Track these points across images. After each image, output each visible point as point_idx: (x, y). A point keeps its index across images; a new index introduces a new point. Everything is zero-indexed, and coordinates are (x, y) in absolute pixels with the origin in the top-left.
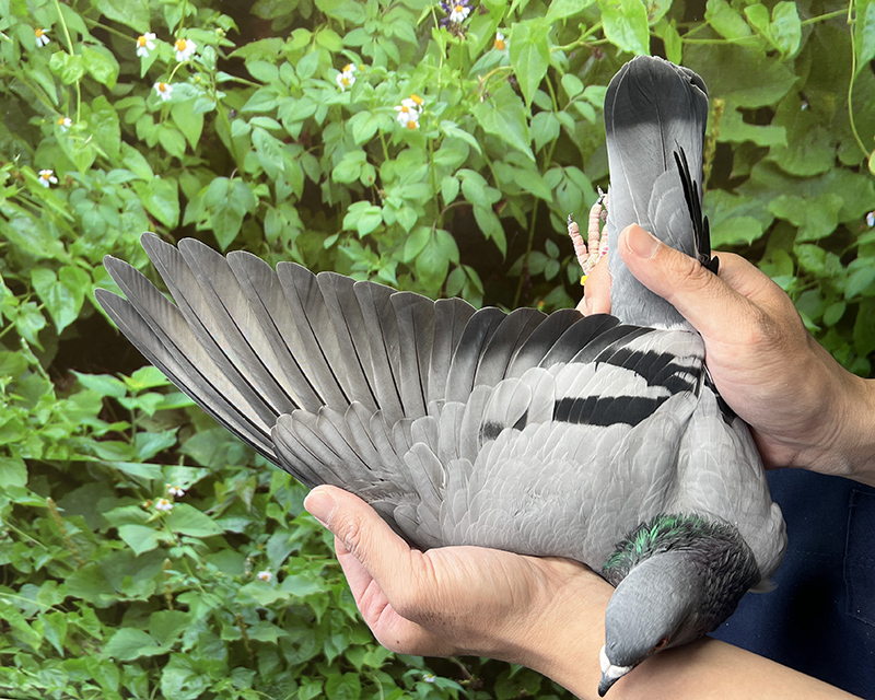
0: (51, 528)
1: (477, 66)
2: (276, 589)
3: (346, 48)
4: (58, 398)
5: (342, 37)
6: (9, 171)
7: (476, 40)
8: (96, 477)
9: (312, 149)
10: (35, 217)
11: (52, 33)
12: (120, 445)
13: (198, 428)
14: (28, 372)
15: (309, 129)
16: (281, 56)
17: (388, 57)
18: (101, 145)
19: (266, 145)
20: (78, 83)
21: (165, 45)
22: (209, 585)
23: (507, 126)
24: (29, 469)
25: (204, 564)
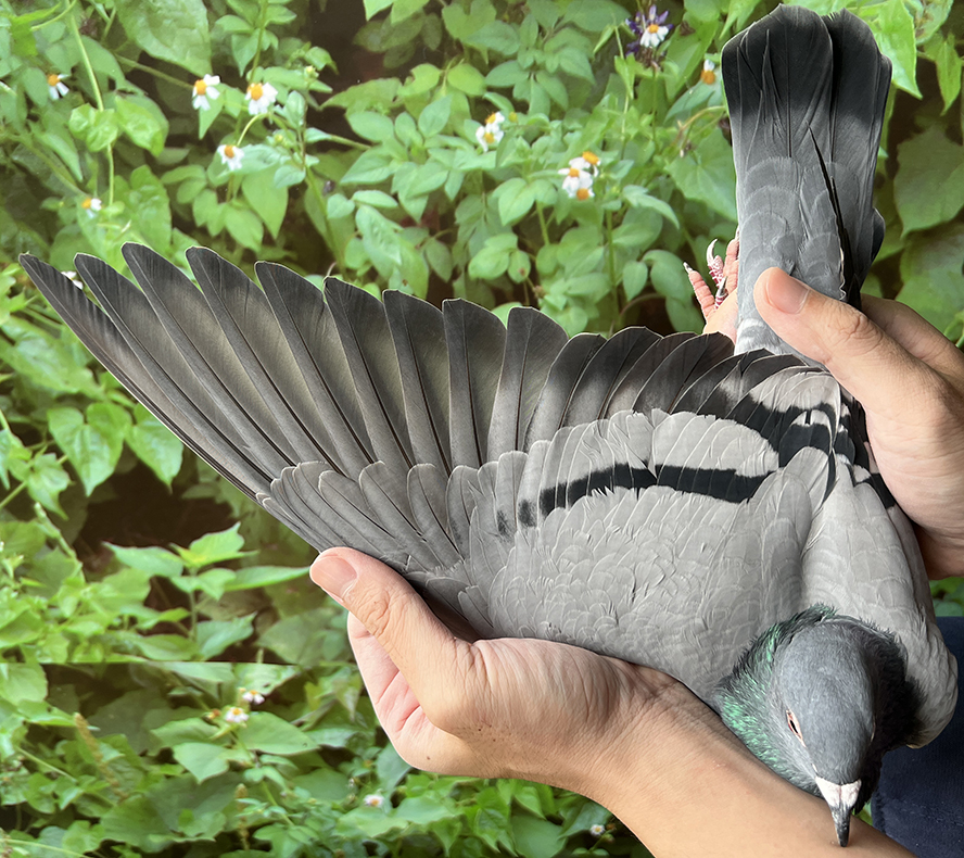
0: (81, 752)
1: (677, 108)
2: (390, 816)
3: (490, 89)
4: (88, 581)
5: (485, 74)
6: (15, 276)
7: (675, 71)
8: (142, 683)
9: (440, 234)
10: (51, 338)
11: (73, 79)
12: (175, 639)
13: (281, 613)
14: (46, 548)
15: (436, 206)
16: (397, 104)
17: (552, 100)
18: (143, 235)
19: (376, 230)
20: (110, 149)
21: (234, 92)
22: (299, 816)
23: (715, 189)
24: (48, 677)
25: (292, 789)
